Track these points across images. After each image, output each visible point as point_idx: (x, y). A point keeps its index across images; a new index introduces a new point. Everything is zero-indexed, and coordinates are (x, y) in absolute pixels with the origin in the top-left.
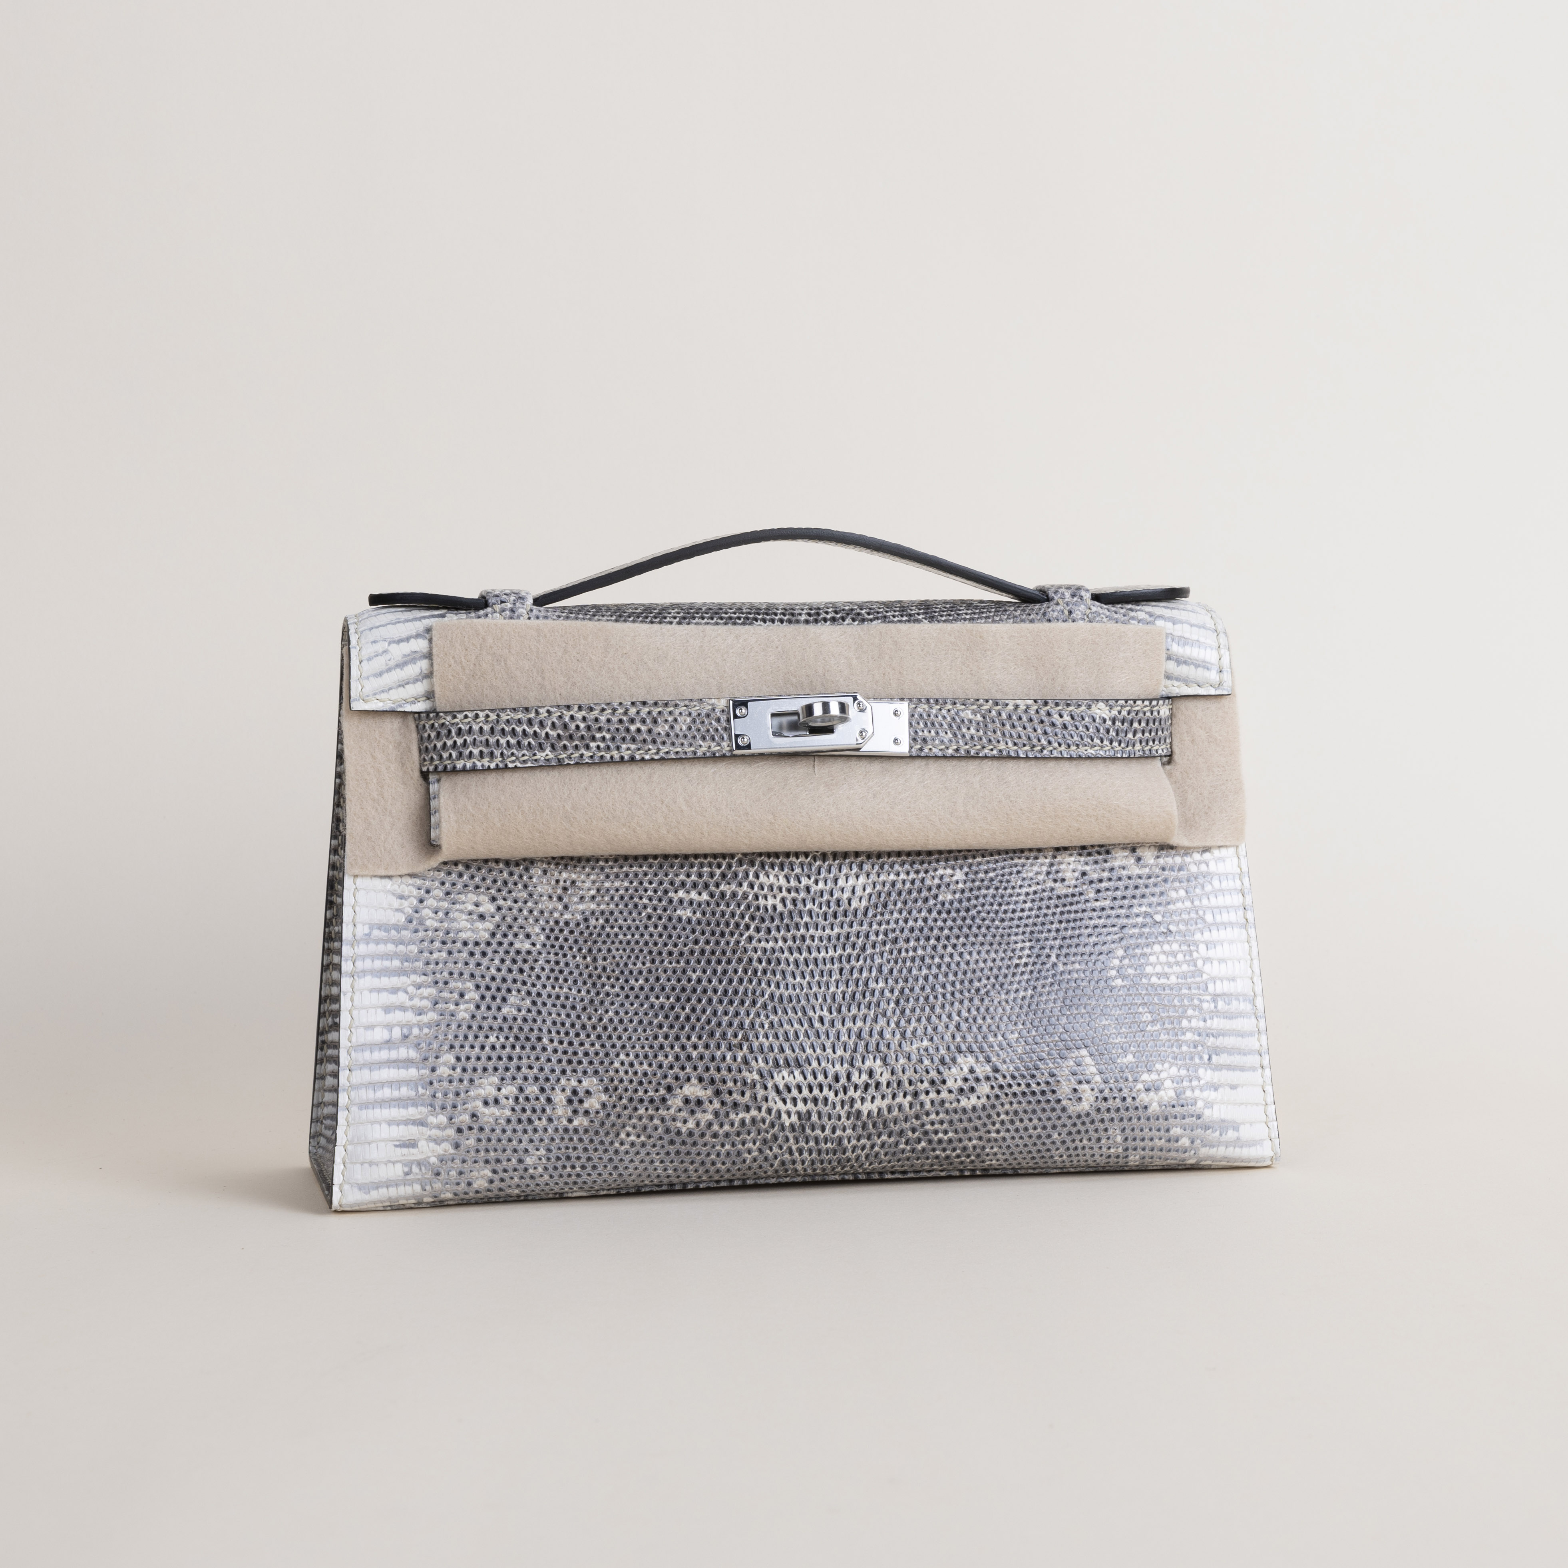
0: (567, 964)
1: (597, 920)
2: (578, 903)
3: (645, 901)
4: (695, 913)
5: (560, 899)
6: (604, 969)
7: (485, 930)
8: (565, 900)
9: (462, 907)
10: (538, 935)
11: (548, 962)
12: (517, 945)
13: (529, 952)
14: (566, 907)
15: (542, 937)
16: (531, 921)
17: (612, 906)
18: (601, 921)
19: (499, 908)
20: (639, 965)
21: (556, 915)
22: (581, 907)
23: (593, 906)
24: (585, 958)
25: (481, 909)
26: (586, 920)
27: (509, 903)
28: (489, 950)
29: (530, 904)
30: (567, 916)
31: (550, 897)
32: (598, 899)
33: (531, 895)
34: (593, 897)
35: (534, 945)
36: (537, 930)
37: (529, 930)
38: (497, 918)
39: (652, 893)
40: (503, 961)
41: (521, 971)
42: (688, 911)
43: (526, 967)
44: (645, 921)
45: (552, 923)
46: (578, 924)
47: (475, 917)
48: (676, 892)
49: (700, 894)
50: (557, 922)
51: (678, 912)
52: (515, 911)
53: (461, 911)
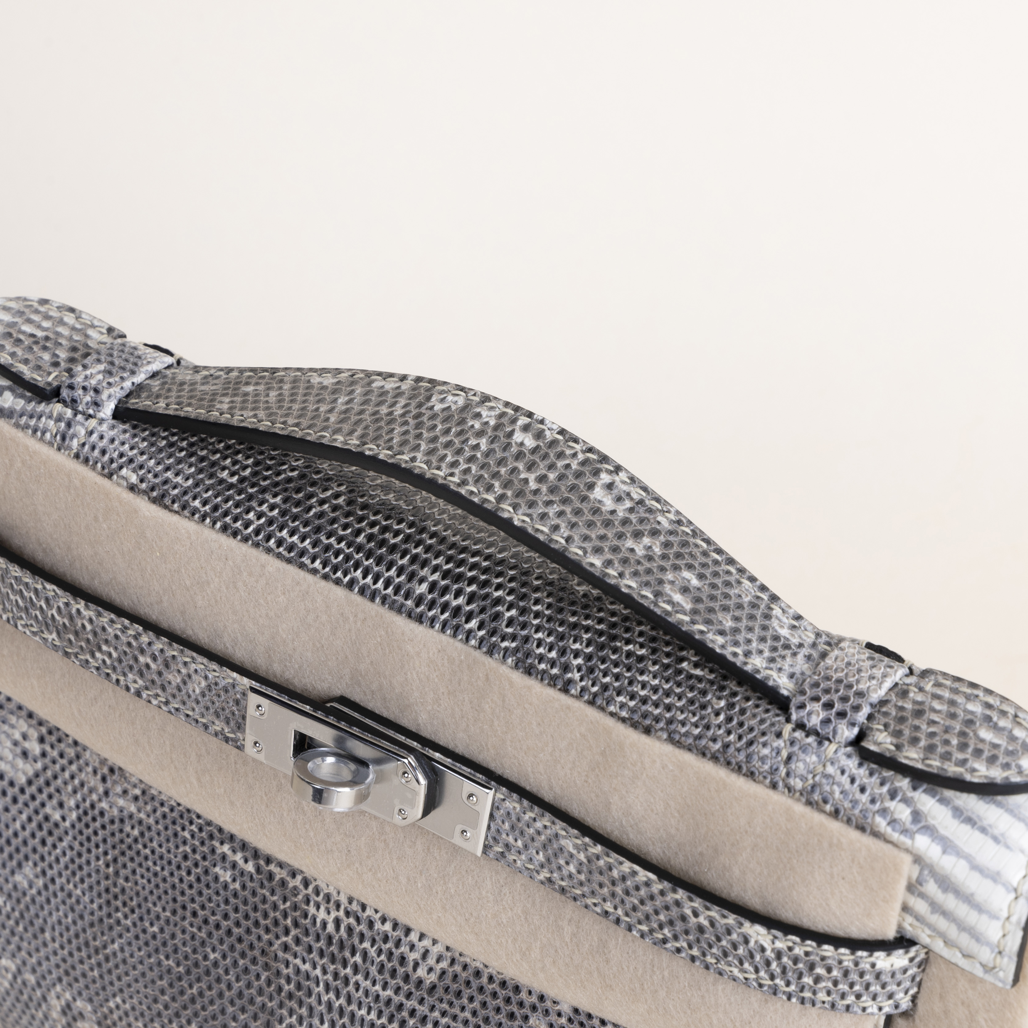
0: (88, 863)
1: (133, 828)
2: (120, 796)
3: (187, 834)
4: (234, 880)
5: (104, 779)
6: (123, 890)
7: (24, 773)
8: (109, 784)
9: (10, 731)
10: (70, 810)
11: (72, 848)
12: (48, 810)
13: (56, 825)
14: (106, 793)
15: (74, 815)
16: (70, 788)
17: (151, 821)
18: (136, 832)
19: (44, 755)
20: (159, 909)
21: (94, 797)
22: (121, 802)
23: (133, 808)
24: (108, 866)
25: (27, 745)
26: (122, 821)
27: (55, 754)
28: (22, 799)
29: (74, 767)
30: (104, 805)
31: (95, 772)
32: (141, 803)
33: (78, 757)
34: (136, 798)
35: (64, 819)
36: (72, 803)
37: (64, 798)
38: (39, 765)
39: (196, 830)
40: (30, 820)
41: (43, 843)
42: (229, 873)
43: (49, 841)
44: (179, 858)
45: (88, 804)
46: (112, 822)
47: (18, 750)
48: (222, 843)
49: (246, 861)
50: (93, 806)
51: (217, 869)
52: (57, 767)
53: (8, 736)
